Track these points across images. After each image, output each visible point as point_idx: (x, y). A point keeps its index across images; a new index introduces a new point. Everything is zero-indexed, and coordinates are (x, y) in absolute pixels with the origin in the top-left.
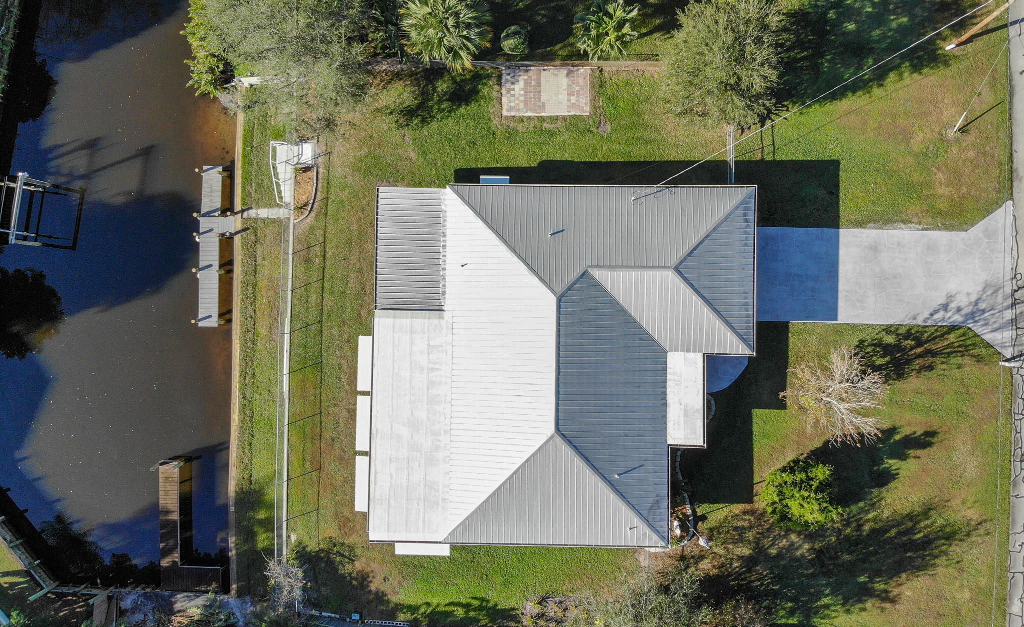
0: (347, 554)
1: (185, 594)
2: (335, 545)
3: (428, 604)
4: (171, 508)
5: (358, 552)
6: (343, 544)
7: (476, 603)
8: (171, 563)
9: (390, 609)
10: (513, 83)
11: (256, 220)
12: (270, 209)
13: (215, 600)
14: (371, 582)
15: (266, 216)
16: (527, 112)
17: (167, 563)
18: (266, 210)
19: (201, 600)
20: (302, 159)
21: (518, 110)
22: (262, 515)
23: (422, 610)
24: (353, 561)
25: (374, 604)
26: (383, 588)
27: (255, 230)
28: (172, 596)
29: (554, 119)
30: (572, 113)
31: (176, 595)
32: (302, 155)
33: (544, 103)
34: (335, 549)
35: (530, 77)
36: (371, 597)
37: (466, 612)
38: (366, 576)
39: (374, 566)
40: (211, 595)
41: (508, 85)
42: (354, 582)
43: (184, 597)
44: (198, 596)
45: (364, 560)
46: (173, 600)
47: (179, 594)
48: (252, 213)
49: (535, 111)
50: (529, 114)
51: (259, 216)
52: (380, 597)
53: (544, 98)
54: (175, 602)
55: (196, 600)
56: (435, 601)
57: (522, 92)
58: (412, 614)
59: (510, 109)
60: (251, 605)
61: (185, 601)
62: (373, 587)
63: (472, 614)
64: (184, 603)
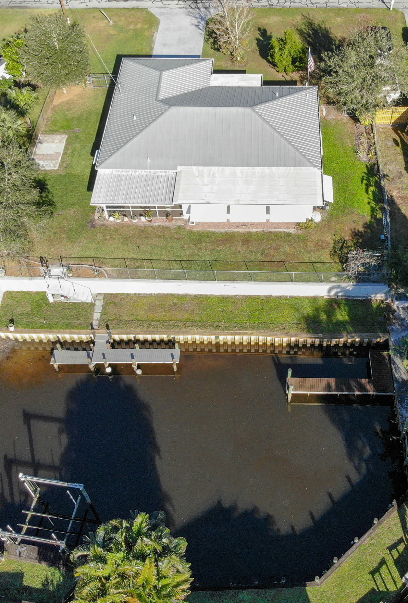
0: (340, 245)
1: (394, 371)
2: (335, 252)
3: (369, 203)
4: (324, 384)
5: (338, 238)
6: (334, 248)
7: (365, 182)
8: (370, 385)
9: (375, 221)
10: (39, 165)
11: (101, 319)
12: (95, 311)
13: (395, 350)
14: (358, 231)
15: (100, 314)
16: (58, 160)
17: (371, 387)
18: (95, 314)
19: (397, 360)
20: (61, 276)
21: (56, 163)
22: (323, 317)
23: (373, 205)
24: (345, 241)
25: (373, 229)
26: (361, 224)
27: (108, 320)
28: (397, 381)
29: (66, 148)
30: (65, 142)
31: (396, 378)
32: (58, 275)
33: (55, 153)
34: (338, 252)
35: (37, 158)
36: (369, 231)
37: (372, 186)
38: (355, 234)
39: (346, 228)
40: (391, 353)
41: (40, 167)
42: (360, 241)
43: (397, 372)
44: (394, 361)
45: (343, 234)
46: (400, 380)
47: (395, 375)
48: (95, 323)
49: (59, 156)
50: (60, 159)
51: (99, 318)
52: (367, 226)
53: (52, 153)
54: (403, 379)
55: (397, 363)
56: (366, 200)
57: (46, 161)
58: (377, 210)
59: (55, 166)
60: (394, 326)
61: (400, 372)
62: (362, 230)
63: (372, 183)
64: (402, 372)
